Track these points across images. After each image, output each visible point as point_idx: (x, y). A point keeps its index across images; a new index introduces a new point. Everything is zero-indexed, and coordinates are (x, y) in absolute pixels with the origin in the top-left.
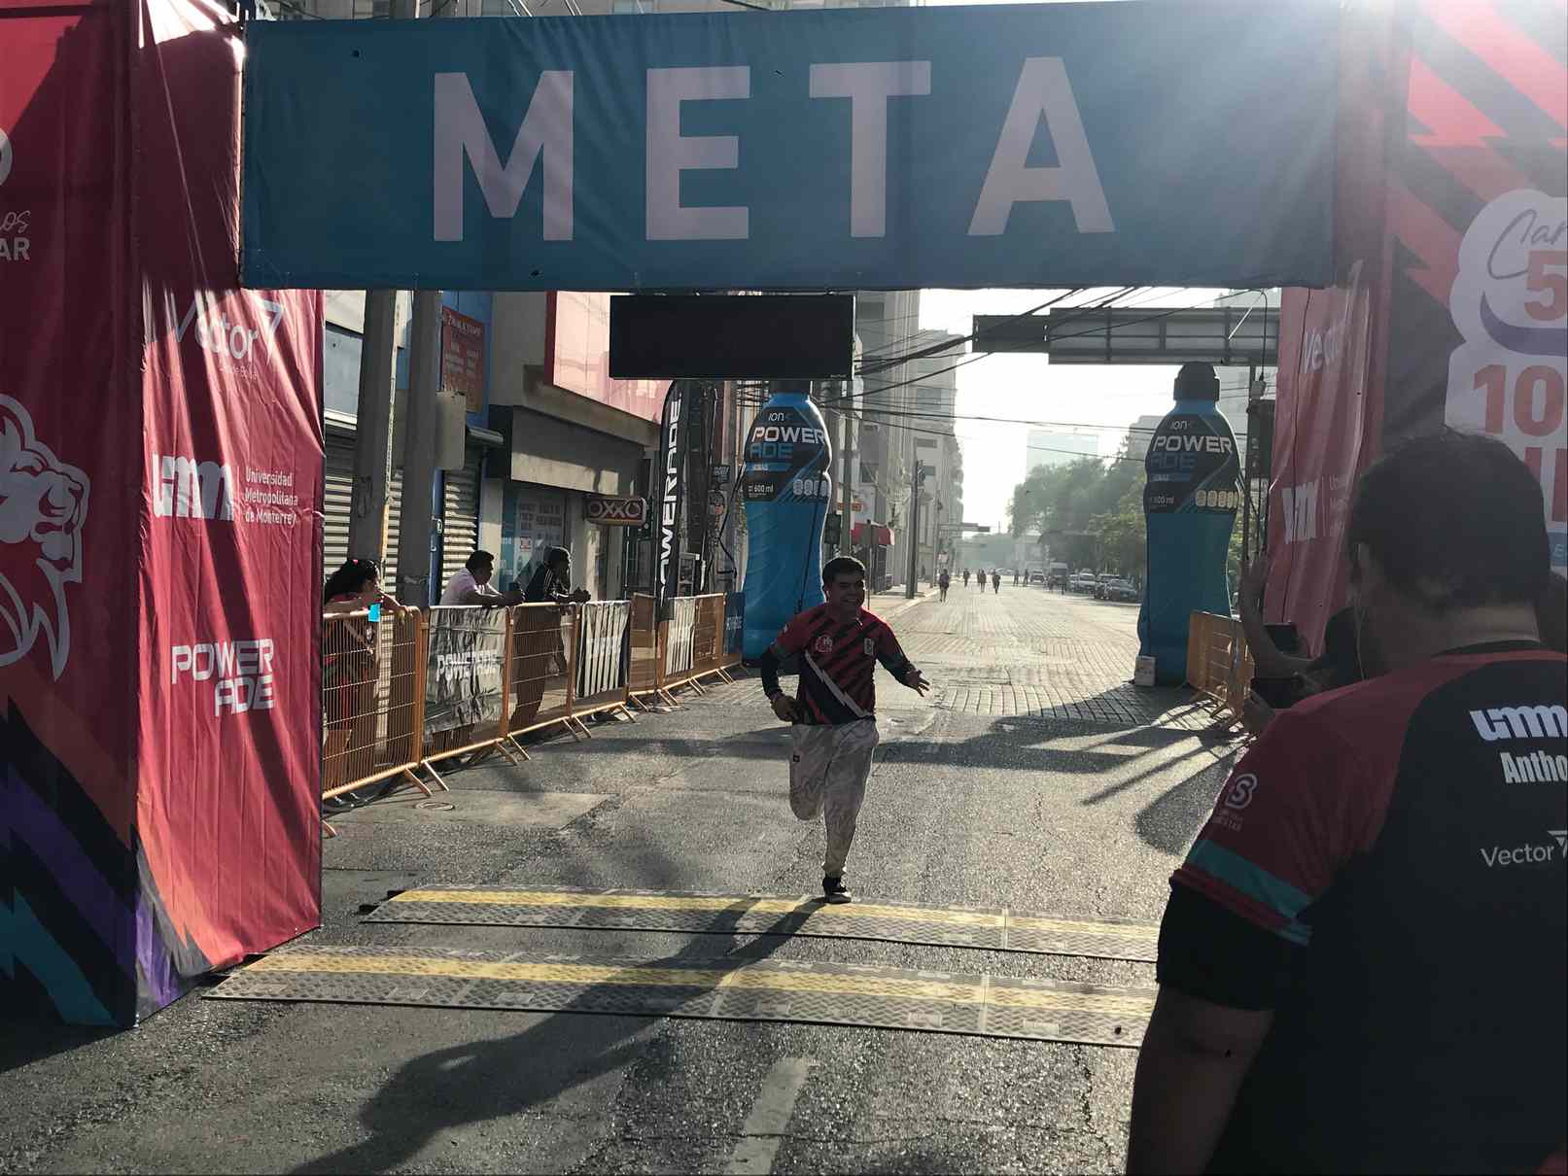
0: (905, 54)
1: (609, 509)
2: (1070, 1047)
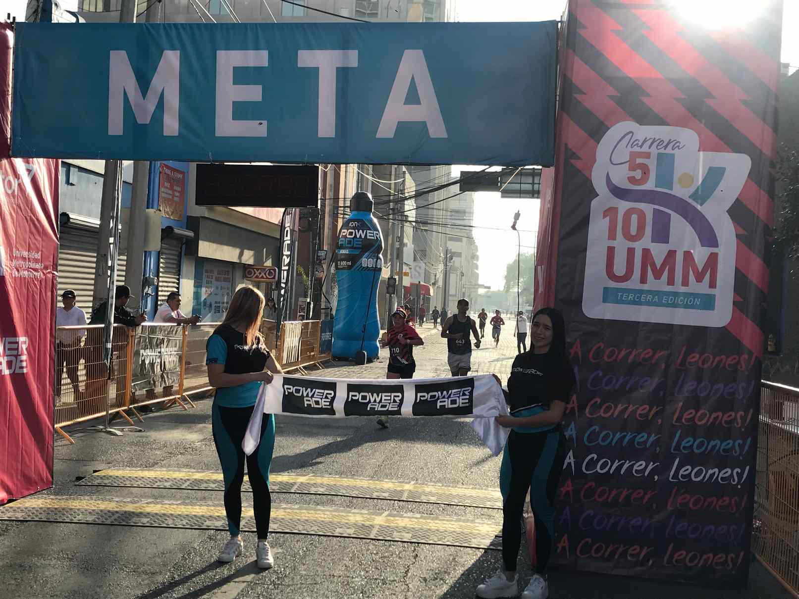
0: (345, 45)
1: (257, 273)
2: (413, 545)
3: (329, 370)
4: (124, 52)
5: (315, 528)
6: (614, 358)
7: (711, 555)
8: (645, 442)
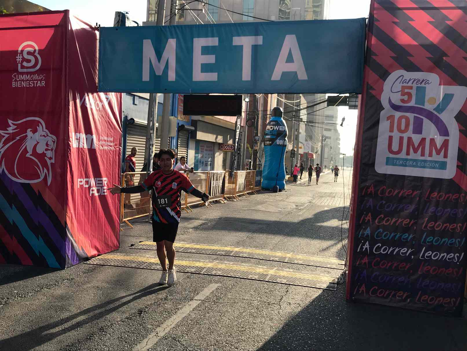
0: (256, 34)
1: (225, 147)
2: (287, 285)
3: (259, 195)
4: (150, 41)
5: (239, 274)
6: (391, 194)
7: (441, 299)
8: (407, 238)
